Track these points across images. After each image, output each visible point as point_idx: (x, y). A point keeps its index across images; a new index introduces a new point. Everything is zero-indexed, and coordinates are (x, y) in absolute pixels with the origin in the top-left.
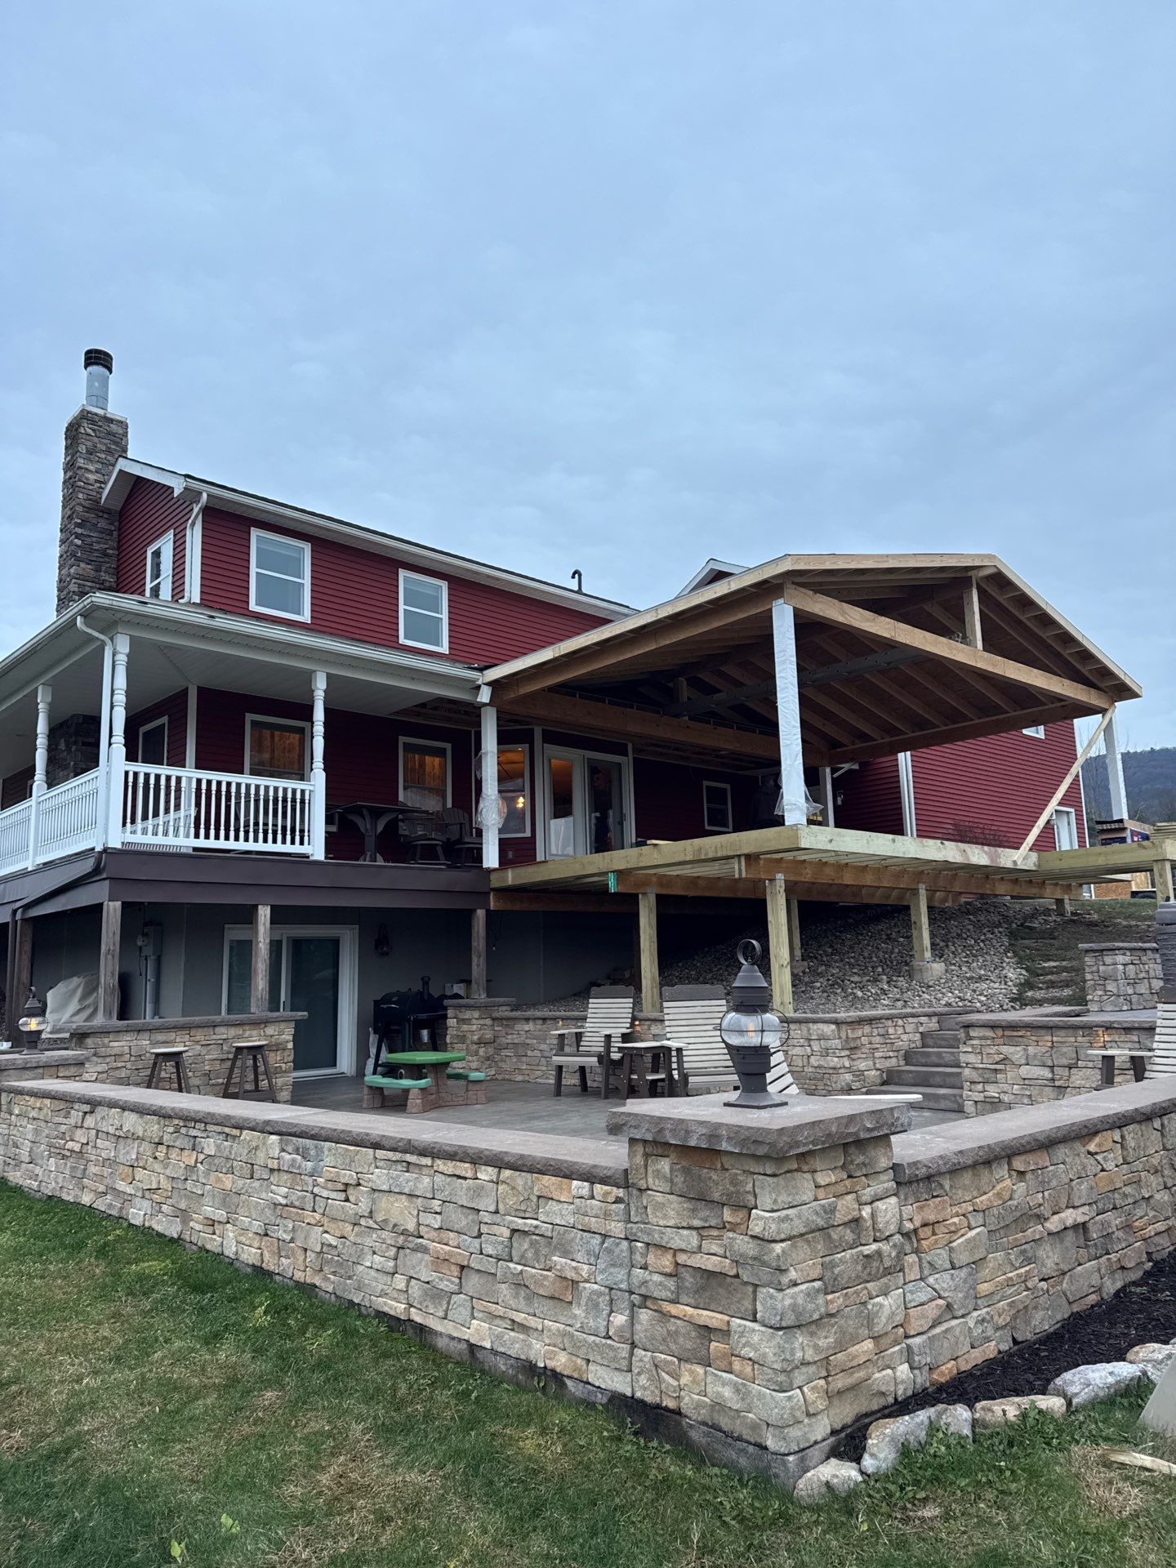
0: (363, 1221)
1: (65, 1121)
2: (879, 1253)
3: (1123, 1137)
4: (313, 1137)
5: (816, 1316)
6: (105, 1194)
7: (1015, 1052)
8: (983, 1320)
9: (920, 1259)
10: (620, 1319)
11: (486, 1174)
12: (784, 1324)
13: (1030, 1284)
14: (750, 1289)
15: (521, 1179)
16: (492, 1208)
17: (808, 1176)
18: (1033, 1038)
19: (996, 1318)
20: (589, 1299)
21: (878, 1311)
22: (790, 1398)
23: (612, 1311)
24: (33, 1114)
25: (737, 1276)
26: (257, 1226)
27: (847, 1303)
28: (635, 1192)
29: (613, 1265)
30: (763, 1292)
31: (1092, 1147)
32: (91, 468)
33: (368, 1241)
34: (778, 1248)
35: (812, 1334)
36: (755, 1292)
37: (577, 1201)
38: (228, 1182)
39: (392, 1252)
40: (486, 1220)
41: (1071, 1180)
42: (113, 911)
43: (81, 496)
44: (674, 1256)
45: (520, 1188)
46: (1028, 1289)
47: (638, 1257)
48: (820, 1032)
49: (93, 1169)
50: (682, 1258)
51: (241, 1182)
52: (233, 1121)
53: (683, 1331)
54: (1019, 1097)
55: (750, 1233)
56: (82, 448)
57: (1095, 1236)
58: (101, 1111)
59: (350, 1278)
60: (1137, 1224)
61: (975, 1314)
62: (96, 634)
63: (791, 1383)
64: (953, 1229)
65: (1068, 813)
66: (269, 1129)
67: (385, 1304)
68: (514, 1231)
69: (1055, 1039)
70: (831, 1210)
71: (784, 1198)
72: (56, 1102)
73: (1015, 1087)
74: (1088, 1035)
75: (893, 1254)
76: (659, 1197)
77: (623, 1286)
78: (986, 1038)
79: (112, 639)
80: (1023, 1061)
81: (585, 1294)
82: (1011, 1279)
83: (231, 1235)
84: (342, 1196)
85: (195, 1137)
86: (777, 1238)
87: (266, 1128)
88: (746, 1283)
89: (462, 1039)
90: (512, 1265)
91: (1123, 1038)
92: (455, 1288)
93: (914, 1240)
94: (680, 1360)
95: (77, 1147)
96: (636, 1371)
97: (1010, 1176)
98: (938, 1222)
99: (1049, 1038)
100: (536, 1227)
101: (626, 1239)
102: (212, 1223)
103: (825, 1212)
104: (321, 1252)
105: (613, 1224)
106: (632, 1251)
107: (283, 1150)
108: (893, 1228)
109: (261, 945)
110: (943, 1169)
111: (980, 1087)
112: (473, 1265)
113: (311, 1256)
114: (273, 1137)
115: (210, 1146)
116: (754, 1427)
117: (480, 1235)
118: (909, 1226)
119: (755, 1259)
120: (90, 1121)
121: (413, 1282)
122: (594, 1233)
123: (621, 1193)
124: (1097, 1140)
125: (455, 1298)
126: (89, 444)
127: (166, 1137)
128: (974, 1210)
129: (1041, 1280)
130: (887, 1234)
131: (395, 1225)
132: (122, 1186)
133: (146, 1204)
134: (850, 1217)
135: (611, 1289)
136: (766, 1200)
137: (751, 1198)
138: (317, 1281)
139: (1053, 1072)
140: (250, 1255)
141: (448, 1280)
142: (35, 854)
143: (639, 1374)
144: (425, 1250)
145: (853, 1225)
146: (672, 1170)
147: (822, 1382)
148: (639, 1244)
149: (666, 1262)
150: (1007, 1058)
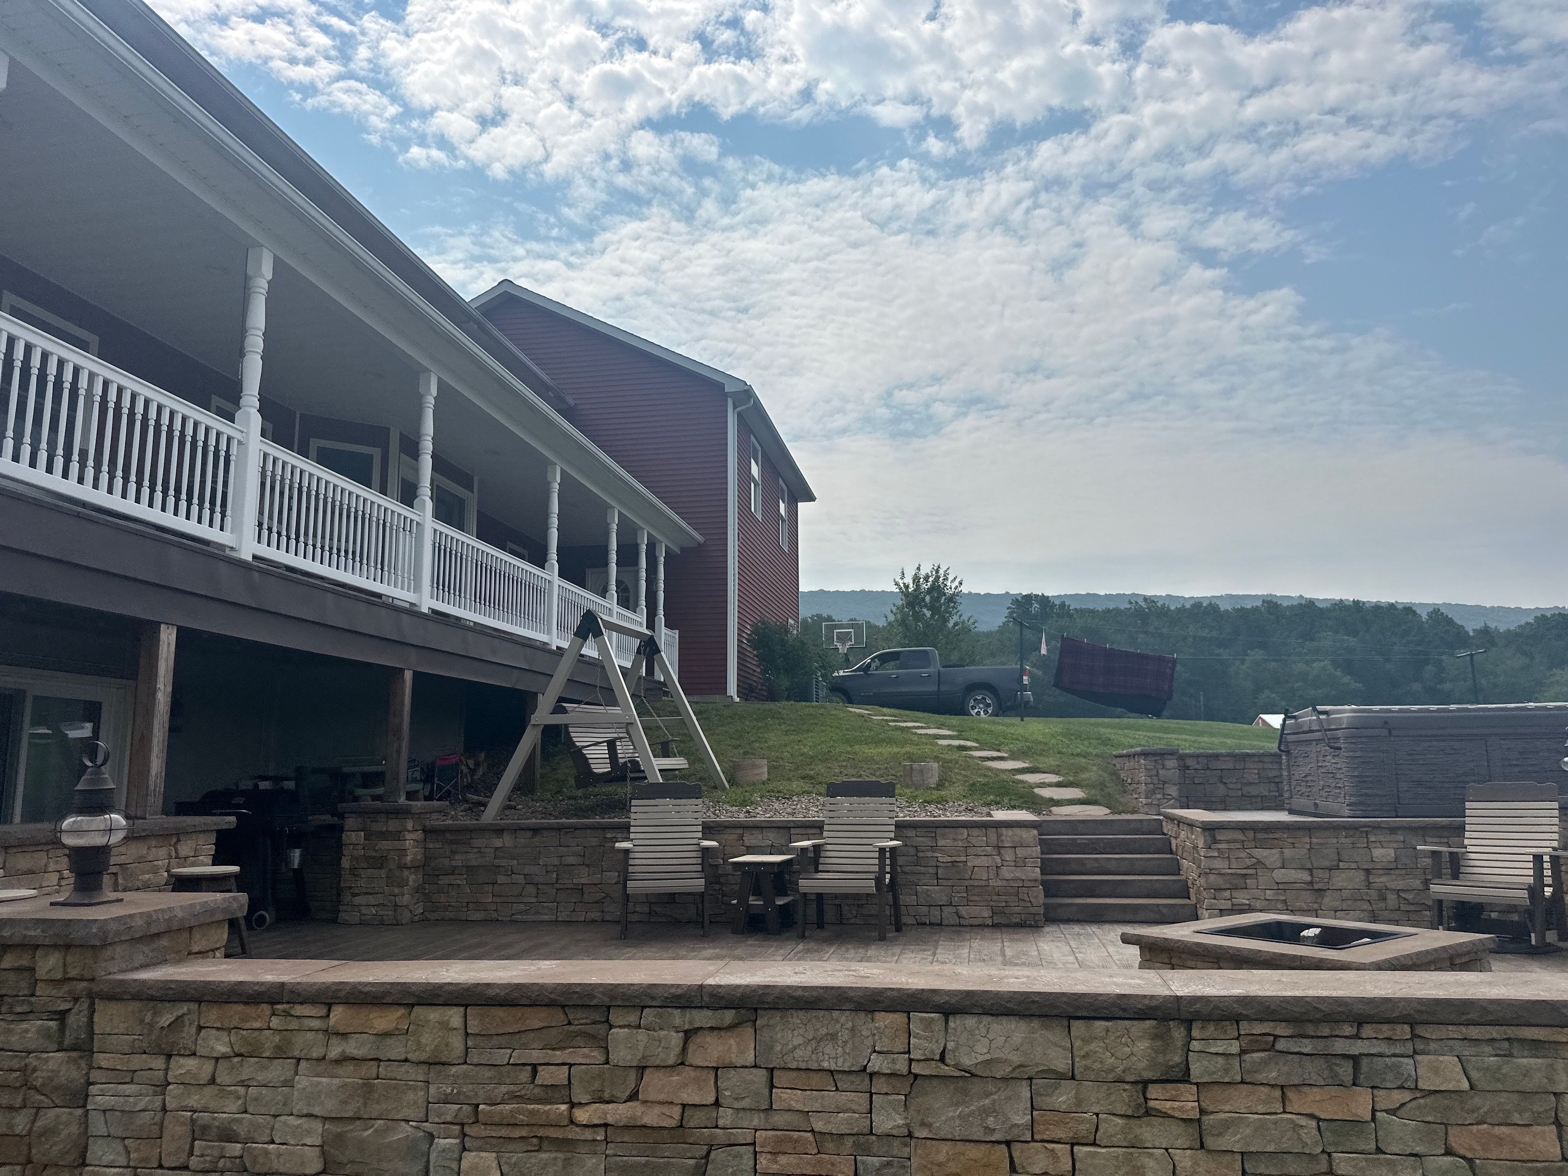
7: (1270, 856)
18: (1290, 840)
48: (1016, 838)
54: (1273, 903)
69: (1314, 840)
73: (1268, 892)
74: (1352, 836)
78: (1235, 841)
80: (1279, 864)
89: (376, 862)
91: (1389, 838)
99: (1307, 840)
111: (1227, 894)
139: (1311, 875)
150: (1259, 862)
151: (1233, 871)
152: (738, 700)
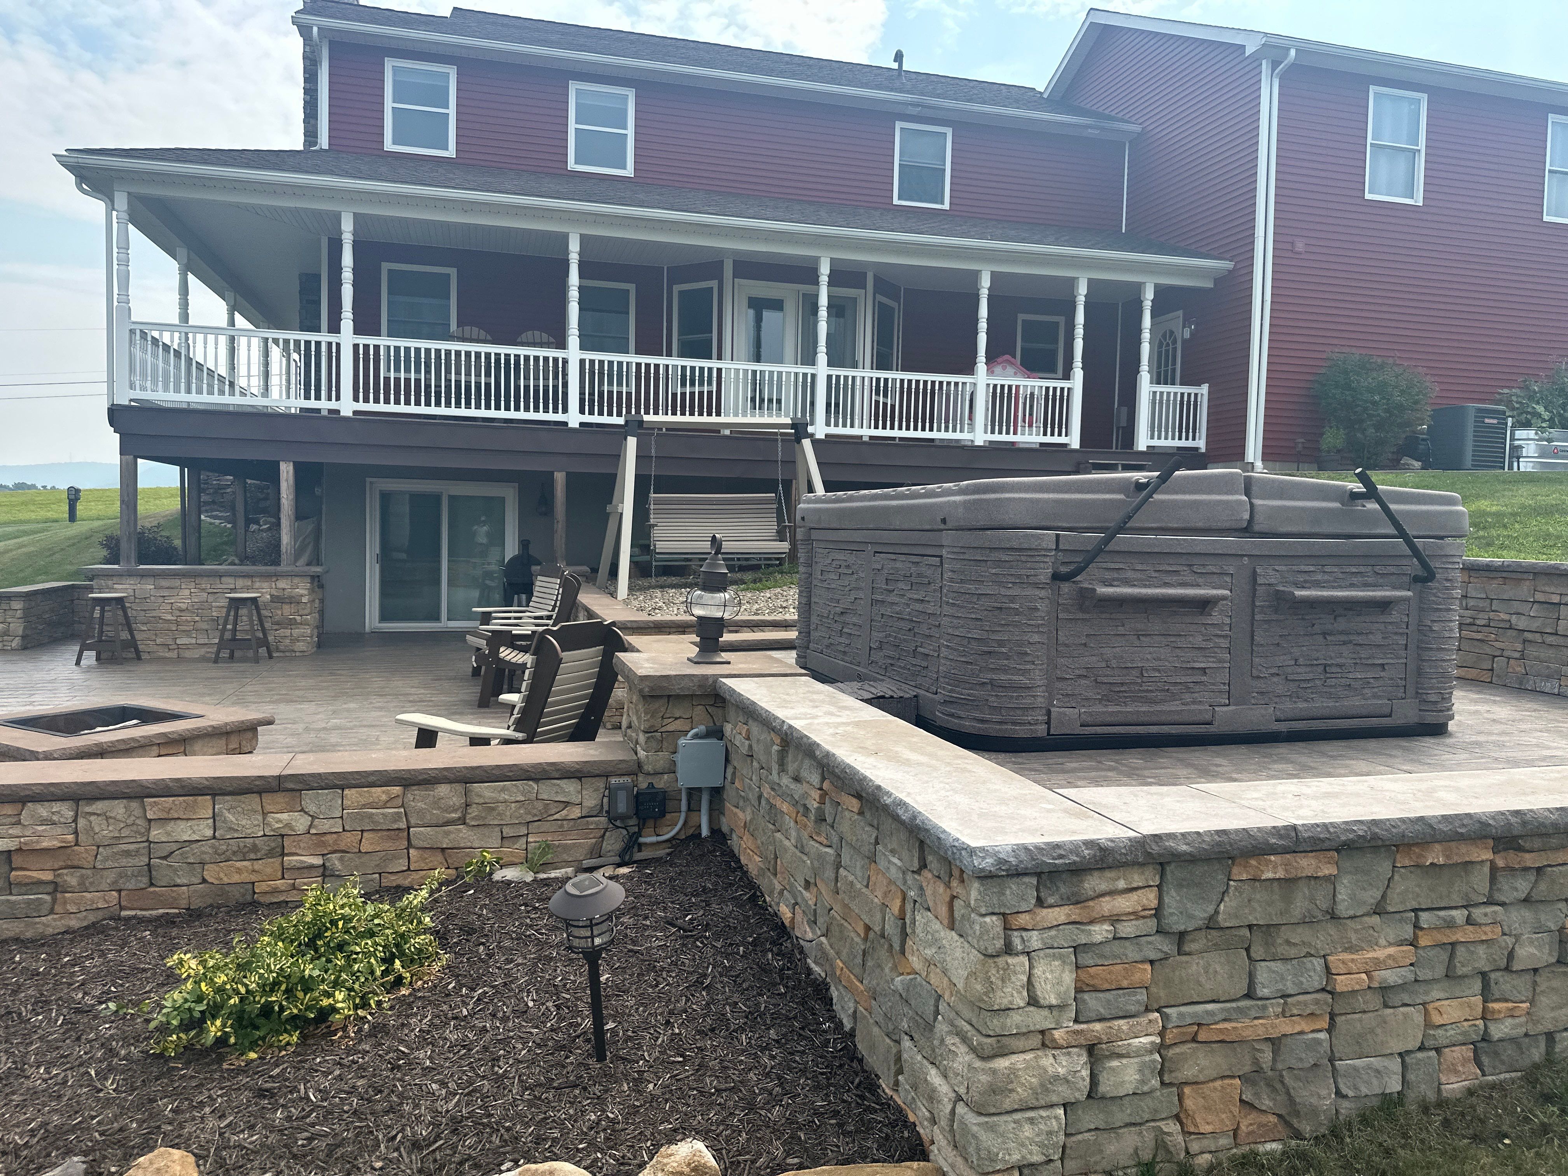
42: (125, 465)
62: (95, 194)
79: (111, 198)
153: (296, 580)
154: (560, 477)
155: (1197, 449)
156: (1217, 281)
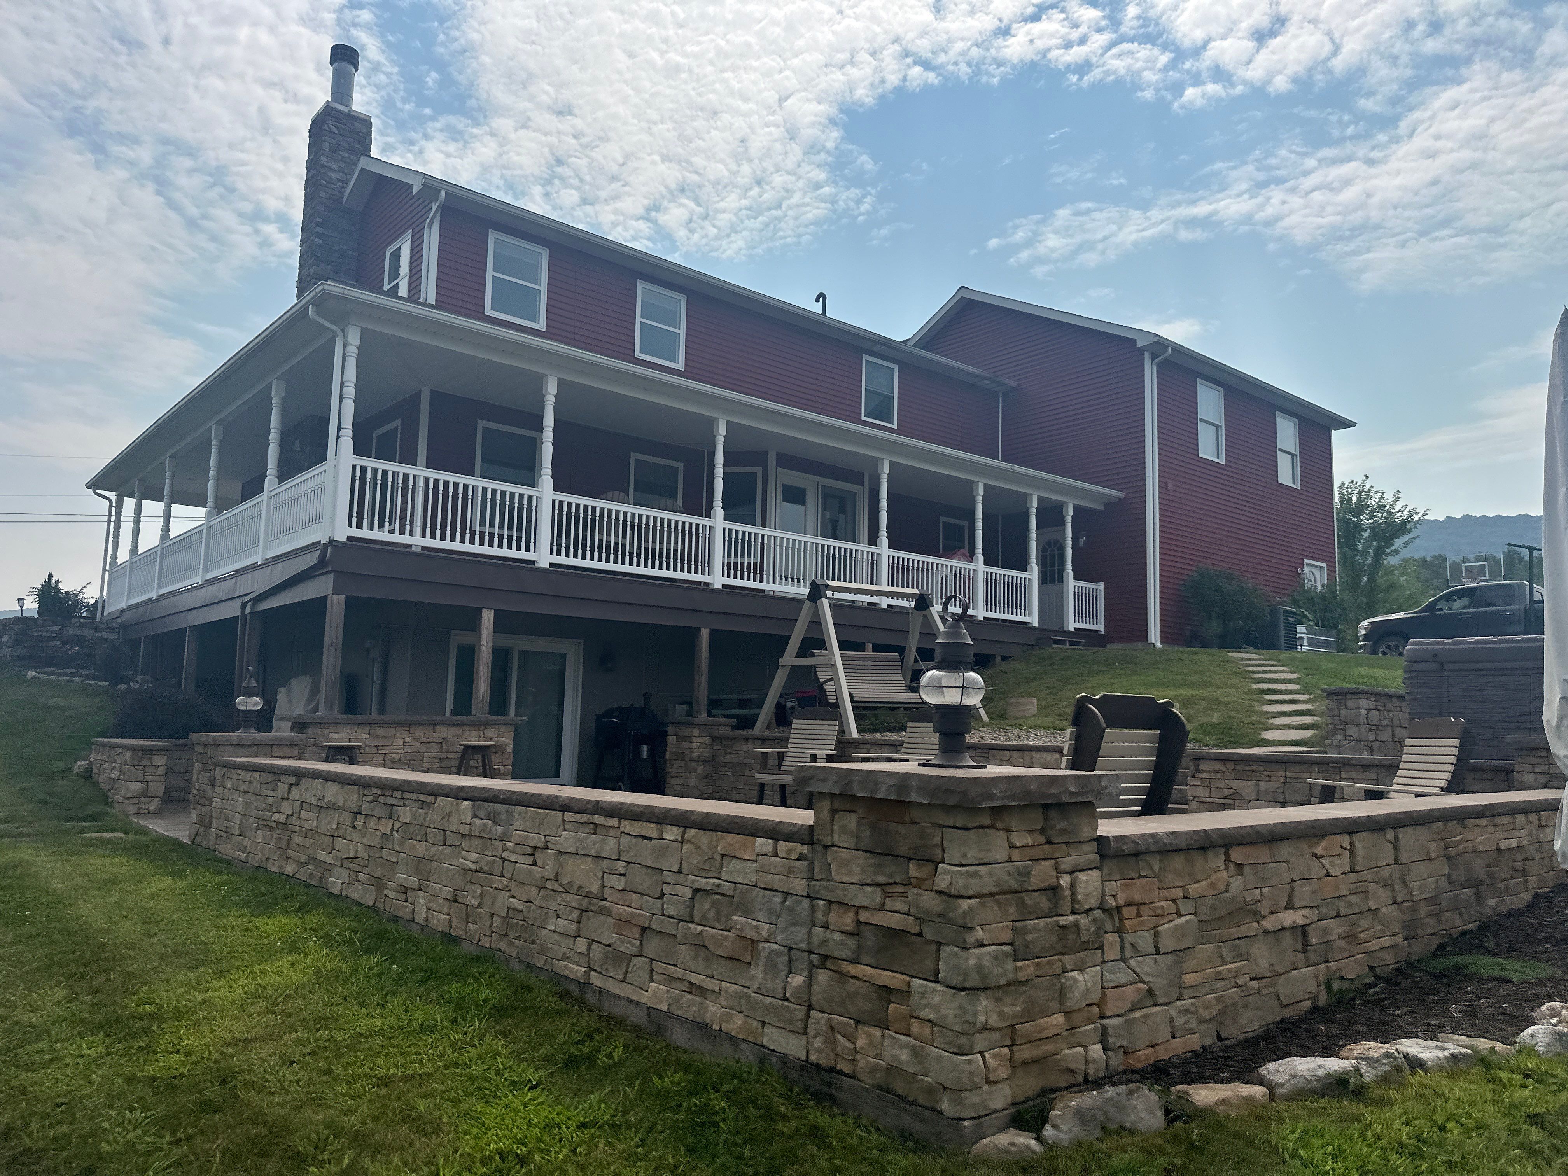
0: (549, 885)
1: (272, 794)
2: (1076, 925)
3: (1352, 844)
4: (504, 802)
5: (1003, 981)
6: (307, 864)
7: (1246, 787)
8: (1187, 1011)
9: (1122, 940)
10: (797, 980)
11: (671, 834)
12: (967, 985)
13: (1240, 981)
14: (933, 947)
15: (705, 838)
16: (675, 868)
17: (1002, 834)
18: (1265, 773)
19: (1201, 1010)
20: (769, 959)
21: (1071, 986)
22: (970, 1062)
23: (790, 972)
24: (243, 787)
25: (920, 934)
26: (447, 892)
27: (1038, 973)
28: (819, 848)
29: (794, 925)
30: (946, 951)
31: (1319, 850)
32: (335, 167)
33: (553, 905)
34: (965, 904)
35: (998, 1000)
36: (938, 951)
37: (760, 858)
38: (421, 849)
39: (575, 915)
40: (669, 880)
41: (1293, 881)
42: (337, 604)
43: (323, 195)
44: (857, 913)
45: (705, 847)
46: (1238, 986)
47: (819, 915)
49: (297, 840)
50: (864, 916)
51: (433, 850)
52: (428, 788)
53: (862, 991)
55: (936, 888)
56: (326, 146)
57: (1314, 941)
58: (306, 782)
59: (533, 942)
60: (1361, 936)
61: (1178, 1003)
62: (327, 324)
63: (972, 1047)
64: (1160, 912)
65: (1320, 567)
66: (463, 795)
67: (566, 967)
68: (696, 891)
69: (1289, 774)
70: (1025, 874)
71: (973, 854)
72: (265, 775)
75: (1093, 929)
76: (844, 854)
77: (803, 946)
78: (1216, 772)
79: (343, 331)
80: (1254, 797)
81: (764, 955)
82: (1220, 972)
83: (422, 901)
84: (530, 860)
85: (392, 805)
86: (965, 894)
87: (460, 794)
88: (930, 942)
89: (681, 756)
90: (692, 926)
92: (635, 950)
93: (1117, 919)
94: (857, 1022)
95: (282, 818)
96: (811, 1033)
97: (1227, 868)
98: (1144, 904)
100: (718, 886)
101: (808, 896)
102: (405, 890)
103: (1019, 874)
104: (507, 917)
105: (797, 881)
106: (813, 909)
107: (475, 816)
108: (1093, 902)
109: (483, 648)
110: (1153, 848)
112: (654, 927)
113: (497, 921)
114: (466, 803)
115: (405, 814)
116: (930, 1091)
117: (662, 896)
118: (1111, 902)
119: (940, 915)
120: (295, 793)
121: (595, 946)
122: (776, 891)
123: (805, 849)
124: (1324, 843)
125: (636, 961)
126: (333, 141)
127: (365, 806)
128: (1185, 897)
129: (1252, 979)
130: (1087, 907)
131: (580, 888)
132: (322, 855)
133: (345, 873)
134: (1047, 884)
135: (791, 949)
136: (953, 854)
137: (939, 852)
138: (503, 945)
140: (439, 921)
141: (629, 942)
142: (265, 548)
143: (815, 1037)
144: (608, 913)
145: (1049, 893)
146: (859, 824)
147: (1006, 1050)
148: (821, 902)
149: (848, 921)
150: (1236, 793)
151: (1212, 800)
152: (1159, 645)
153: (502, 729)
154: (705, 633)
155: (1097, 631)
156: (1106, 505)
